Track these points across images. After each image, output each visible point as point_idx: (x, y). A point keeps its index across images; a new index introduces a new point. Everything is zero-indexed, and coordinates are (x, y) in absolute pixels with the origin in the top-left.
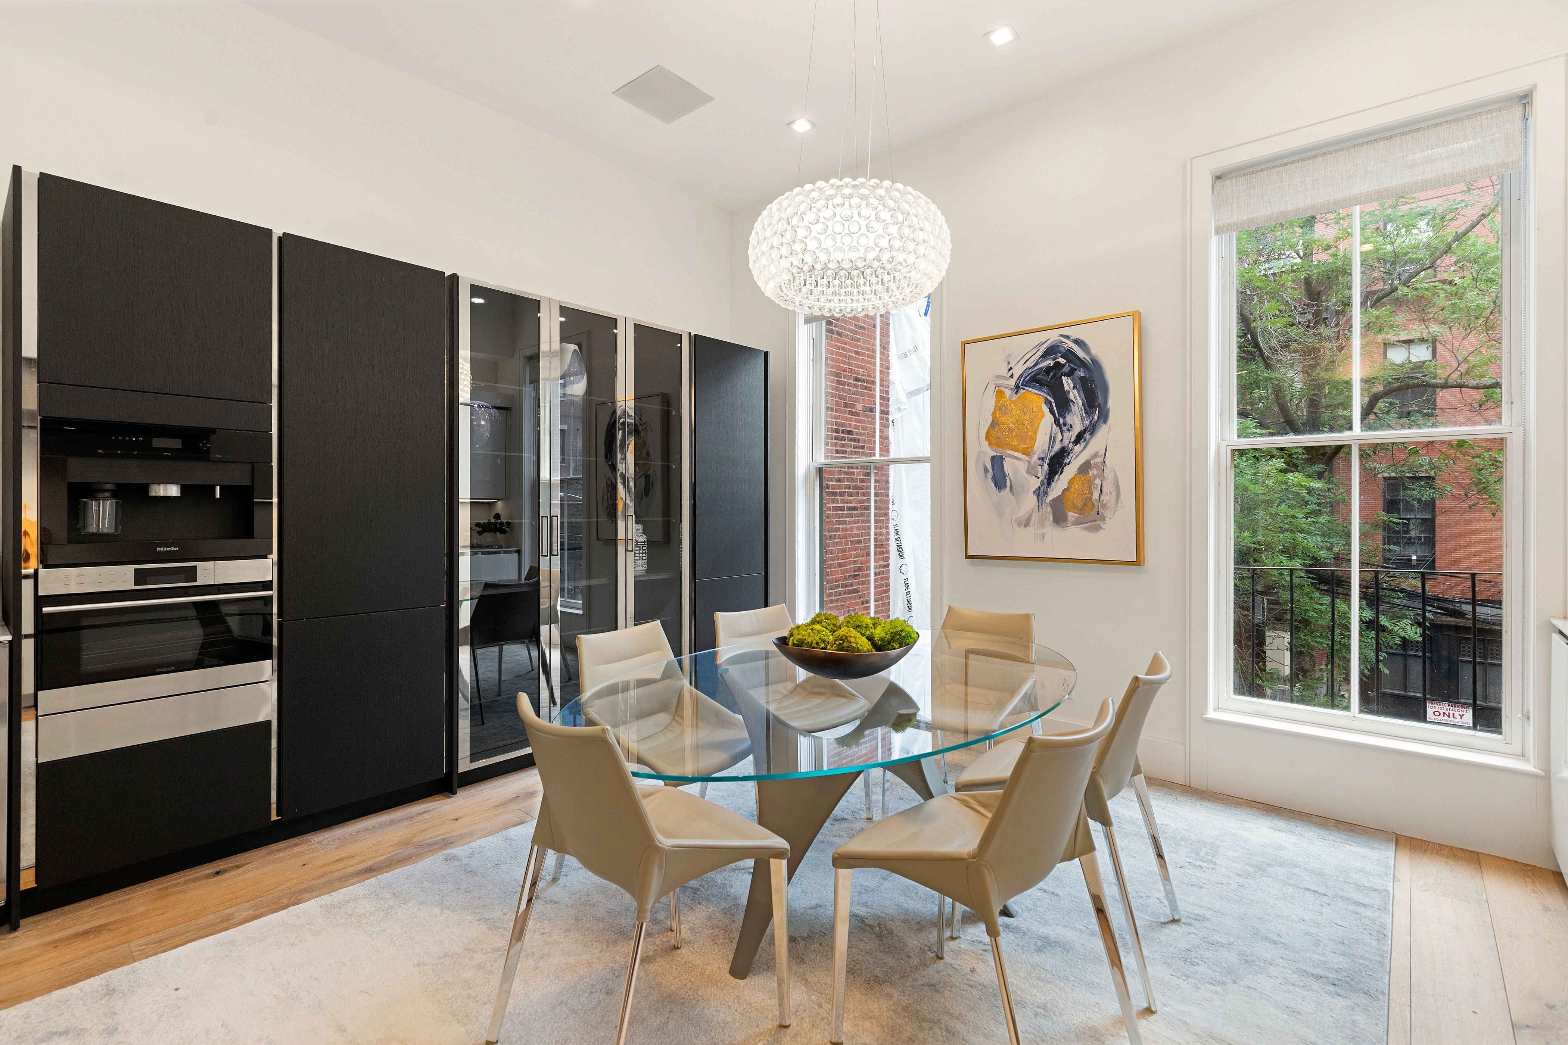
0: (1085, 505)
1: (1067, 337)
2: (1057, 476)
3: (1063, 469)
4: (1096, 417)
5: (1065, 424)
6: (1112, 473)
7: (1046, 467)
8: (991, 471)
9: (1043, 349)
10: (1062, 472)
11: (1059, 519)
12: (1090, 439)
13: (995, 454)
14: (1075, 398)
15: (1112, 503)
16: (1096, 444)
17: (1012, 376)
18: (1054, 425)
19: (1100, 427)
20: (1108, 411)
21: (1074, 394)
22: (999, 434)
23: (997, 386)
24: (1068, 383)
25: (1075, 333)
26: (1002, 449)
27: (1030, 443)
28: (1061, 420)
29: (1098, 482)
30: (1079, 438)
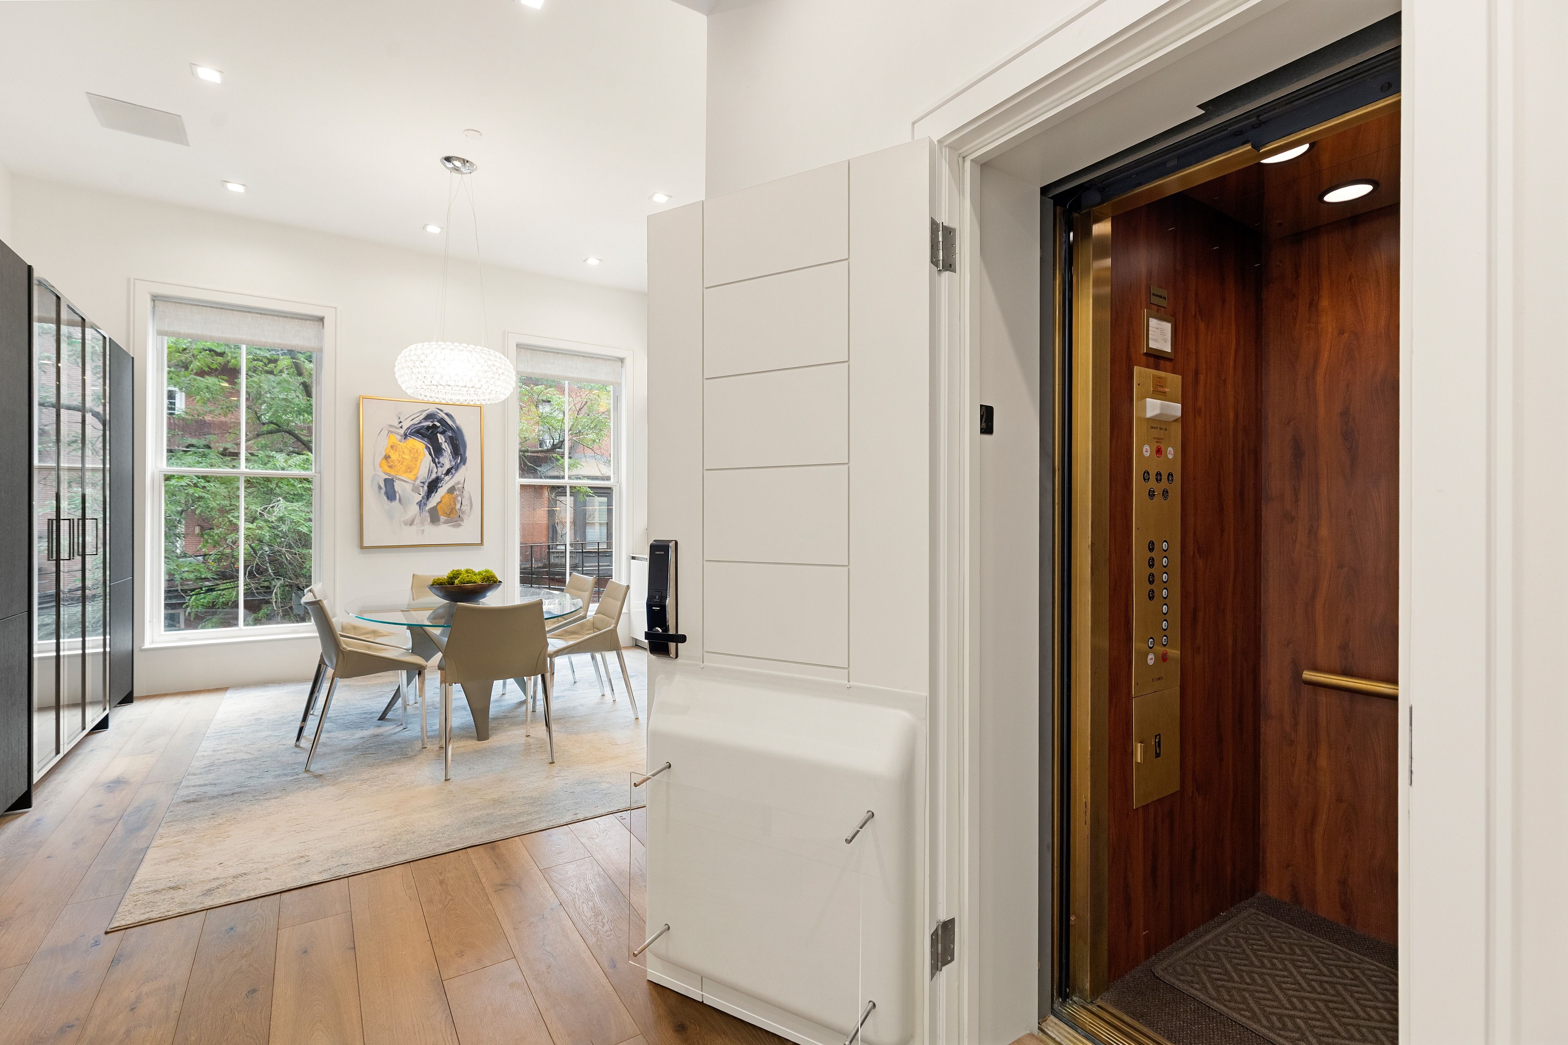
0: (451, 512)
1: (441, 411)
2: (433, 494)
3: (437, 490)
4: (459, 461)
5: (439, 463)
6: (468, 494)
7: (426, 488)
8: (384, 488)
9: (425, 414)
10: (437, 492)
11: (434, 520)
12: (455, 473)
13: (387, 477)
14: (446, 448)
15: (468, 511)
16: (459, 476)
17: (401, 427)
18: (432, 463)
19: (461, 467)
20: (466, 458)
21: (445, 446)
22: (391, 464)
23: (389, 431)
24: (441, 438)
25: (447, 409)
26: (393, 473)
27: (414, 472)
28: (437, 460)
29: (459, 498)
30: (448, 472)
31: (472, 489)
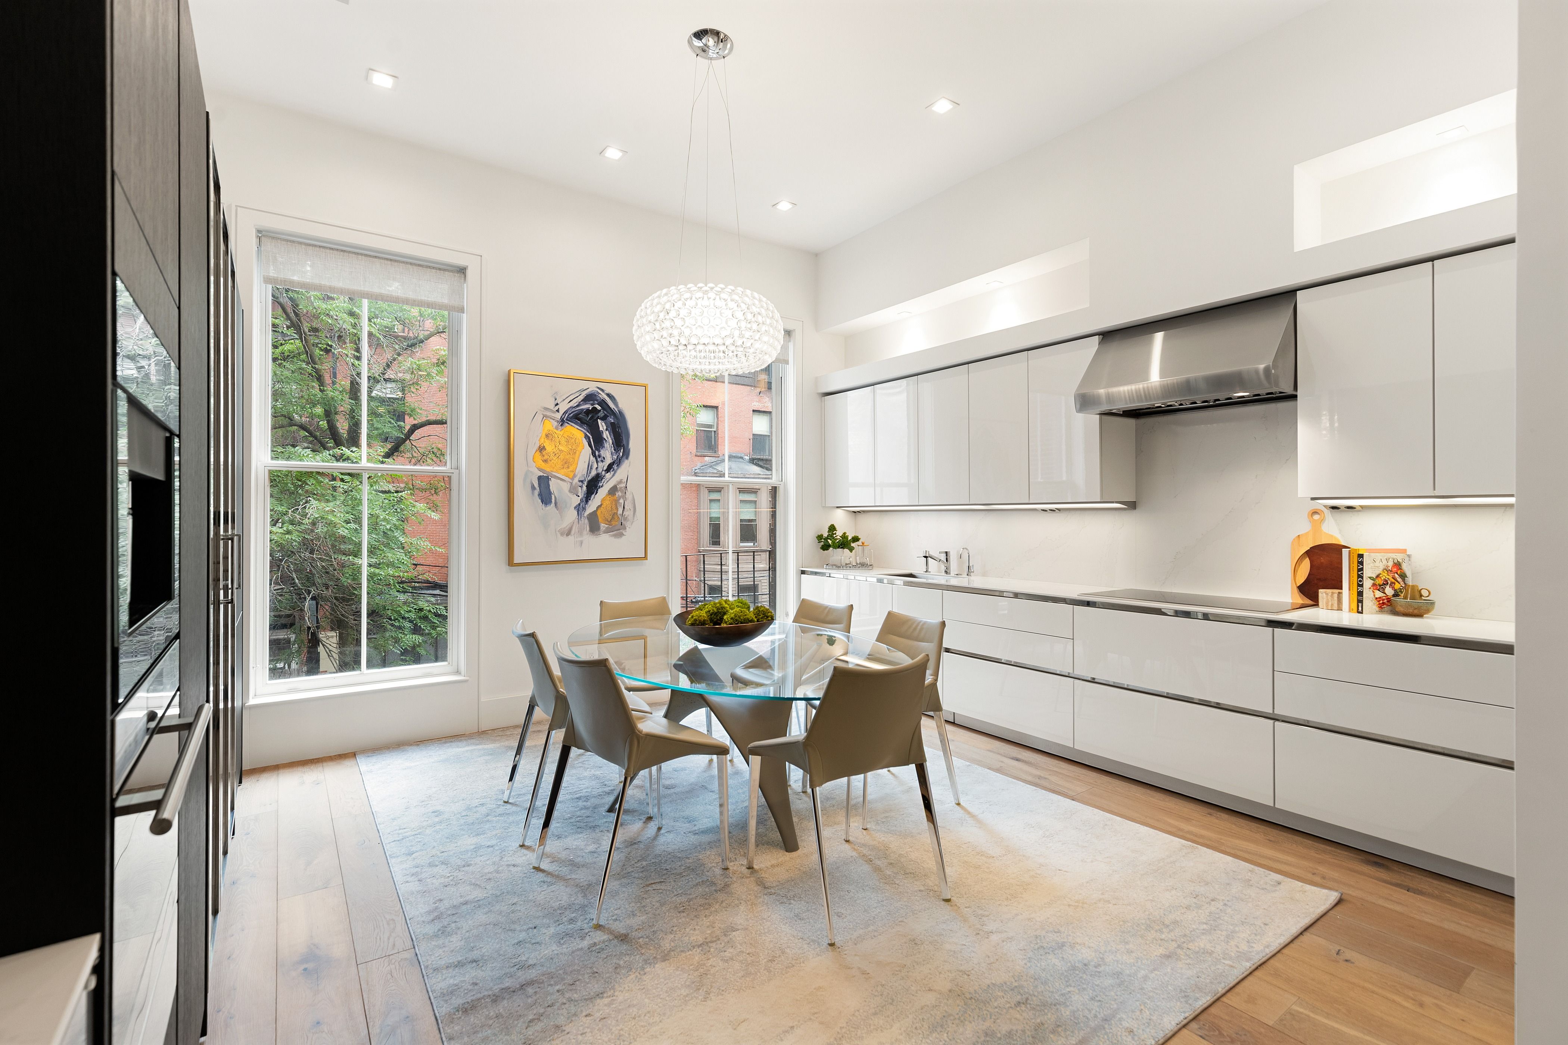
0: (613, 518)
1: (602, 390)
2: (593, 496)
3: (597, 490)
4: (621, 454)
5: (599, 456)
6: (631, 495)
7: (585, 488)
8: (538, 488)
9: (584, 394)
10: (597, 493)
11: (594, 528)
12: (617, 470)
13: (542, 474)
14: (607, 438)
15: (630, 518)
16: (621, 473)
17: (558, 411)
18: (592, 456)
19: (623, 461)
20: (629, 450)
21: (606, 435)
22: (546, 457)
23: (544, 416)
24: (602, 425)
25: (608, 388)
26: (548, 470)
27: (571, 468)
28: (597, 453)
29: (622, 501)
30: (609, 468)
31: (635, 489)
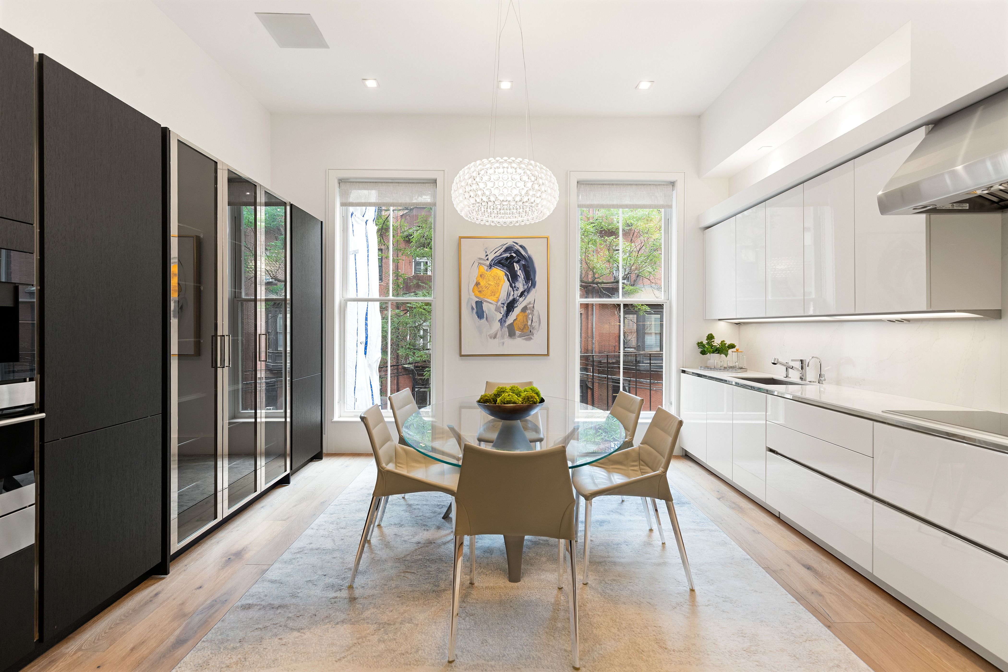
0: (524, 327)
1: (517, 244)
2: (511, 313)
3: (514, 309)
4: (530, 285)
5: (515, 287)
6: (537, 313)
7: (505, 308)
8: (475, 309)
9: (504, 247)
10: (513, 311)
11: (512, 334)
12: (527, 295)
13: (478, 300)
14: (520, 274)
15: (537, 327)
16: (530, 298)
17: (488, 259)
18: (510, 287)
19: (532, 290)
20: (536, 282)
21: (520, 273)
22: (480, 289)
23: (479, 263)
24: (517, 267)
25: (520, 242)
26: (482, 297)
27: (497, 296)
28: (513, 285)
29: (530, 316)
30: (522, 294)
31: (540, 308)
